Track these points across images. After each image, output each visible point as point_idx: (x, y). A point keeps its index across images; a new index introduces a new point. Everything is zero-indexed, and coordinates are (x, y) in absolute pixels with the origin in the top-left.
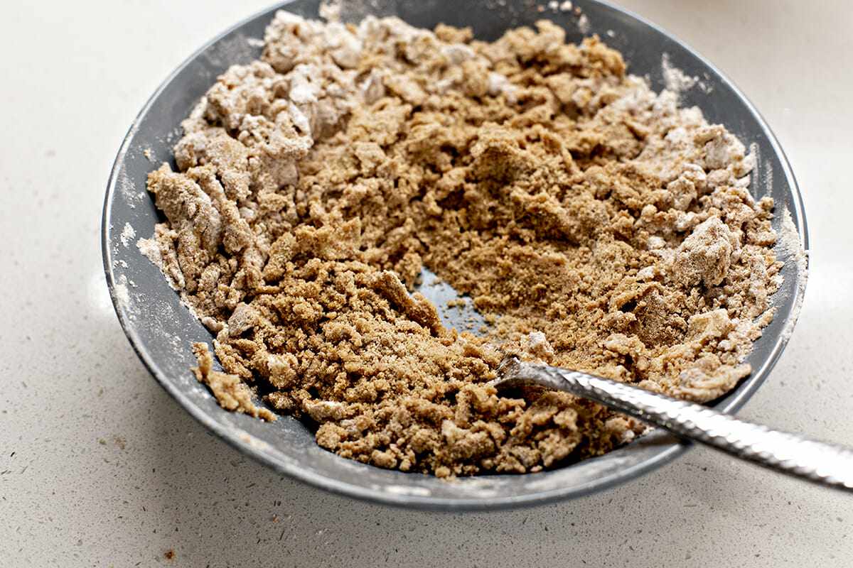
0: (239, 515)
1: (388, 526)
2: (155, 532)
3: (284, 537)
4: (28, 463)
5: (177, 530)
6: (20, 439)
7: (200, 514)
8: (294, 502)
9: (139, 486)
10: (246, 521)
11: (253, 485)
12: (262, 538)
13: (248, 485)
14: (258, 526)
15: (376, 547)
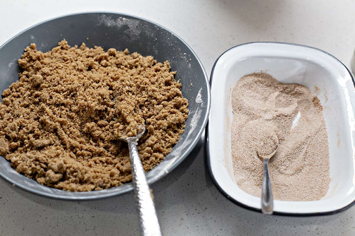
0: (80, 221)
1: (132, 226)
2: (50, 226)
3: (95, 228)
4: (6, 201)
5: (58, 226)
6: (4, 192)
7: (66, 220)
8: (99, 217)
9: (45, 210)
10: (82, 223)
11: (85, 210)
12: (87, 229)
13: (83, 210)
14: (86, 225)
15: (127, 233)
